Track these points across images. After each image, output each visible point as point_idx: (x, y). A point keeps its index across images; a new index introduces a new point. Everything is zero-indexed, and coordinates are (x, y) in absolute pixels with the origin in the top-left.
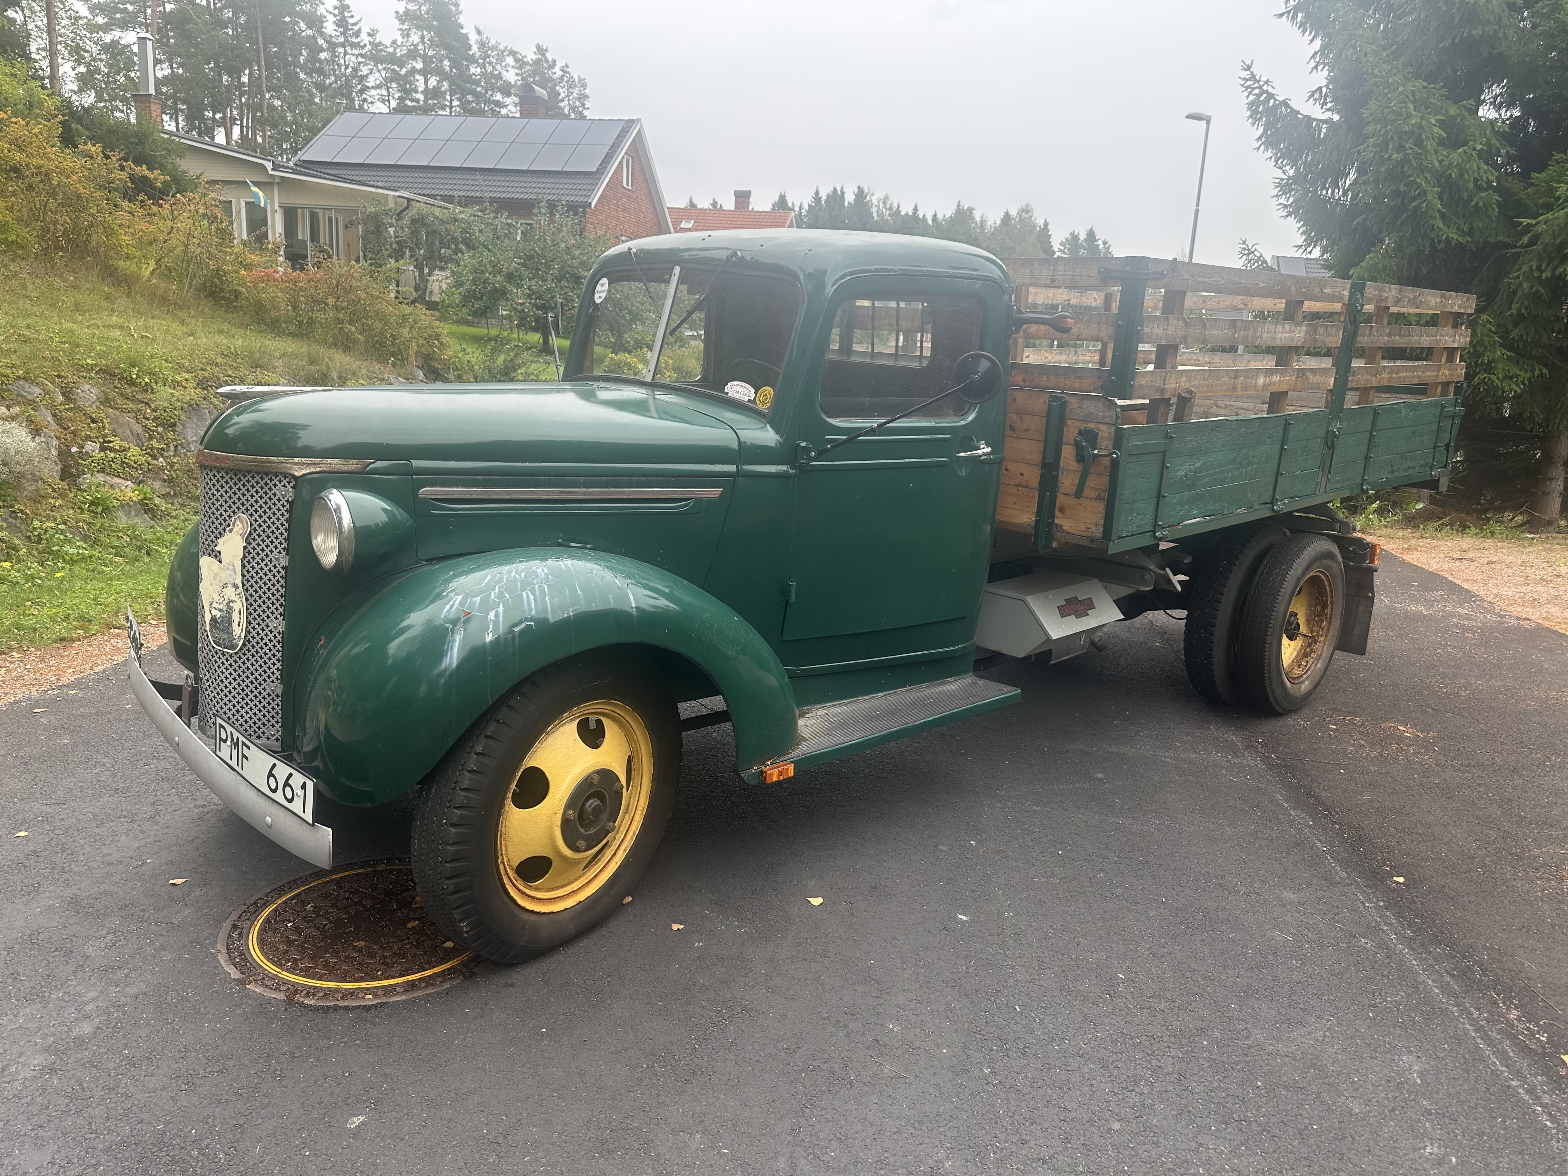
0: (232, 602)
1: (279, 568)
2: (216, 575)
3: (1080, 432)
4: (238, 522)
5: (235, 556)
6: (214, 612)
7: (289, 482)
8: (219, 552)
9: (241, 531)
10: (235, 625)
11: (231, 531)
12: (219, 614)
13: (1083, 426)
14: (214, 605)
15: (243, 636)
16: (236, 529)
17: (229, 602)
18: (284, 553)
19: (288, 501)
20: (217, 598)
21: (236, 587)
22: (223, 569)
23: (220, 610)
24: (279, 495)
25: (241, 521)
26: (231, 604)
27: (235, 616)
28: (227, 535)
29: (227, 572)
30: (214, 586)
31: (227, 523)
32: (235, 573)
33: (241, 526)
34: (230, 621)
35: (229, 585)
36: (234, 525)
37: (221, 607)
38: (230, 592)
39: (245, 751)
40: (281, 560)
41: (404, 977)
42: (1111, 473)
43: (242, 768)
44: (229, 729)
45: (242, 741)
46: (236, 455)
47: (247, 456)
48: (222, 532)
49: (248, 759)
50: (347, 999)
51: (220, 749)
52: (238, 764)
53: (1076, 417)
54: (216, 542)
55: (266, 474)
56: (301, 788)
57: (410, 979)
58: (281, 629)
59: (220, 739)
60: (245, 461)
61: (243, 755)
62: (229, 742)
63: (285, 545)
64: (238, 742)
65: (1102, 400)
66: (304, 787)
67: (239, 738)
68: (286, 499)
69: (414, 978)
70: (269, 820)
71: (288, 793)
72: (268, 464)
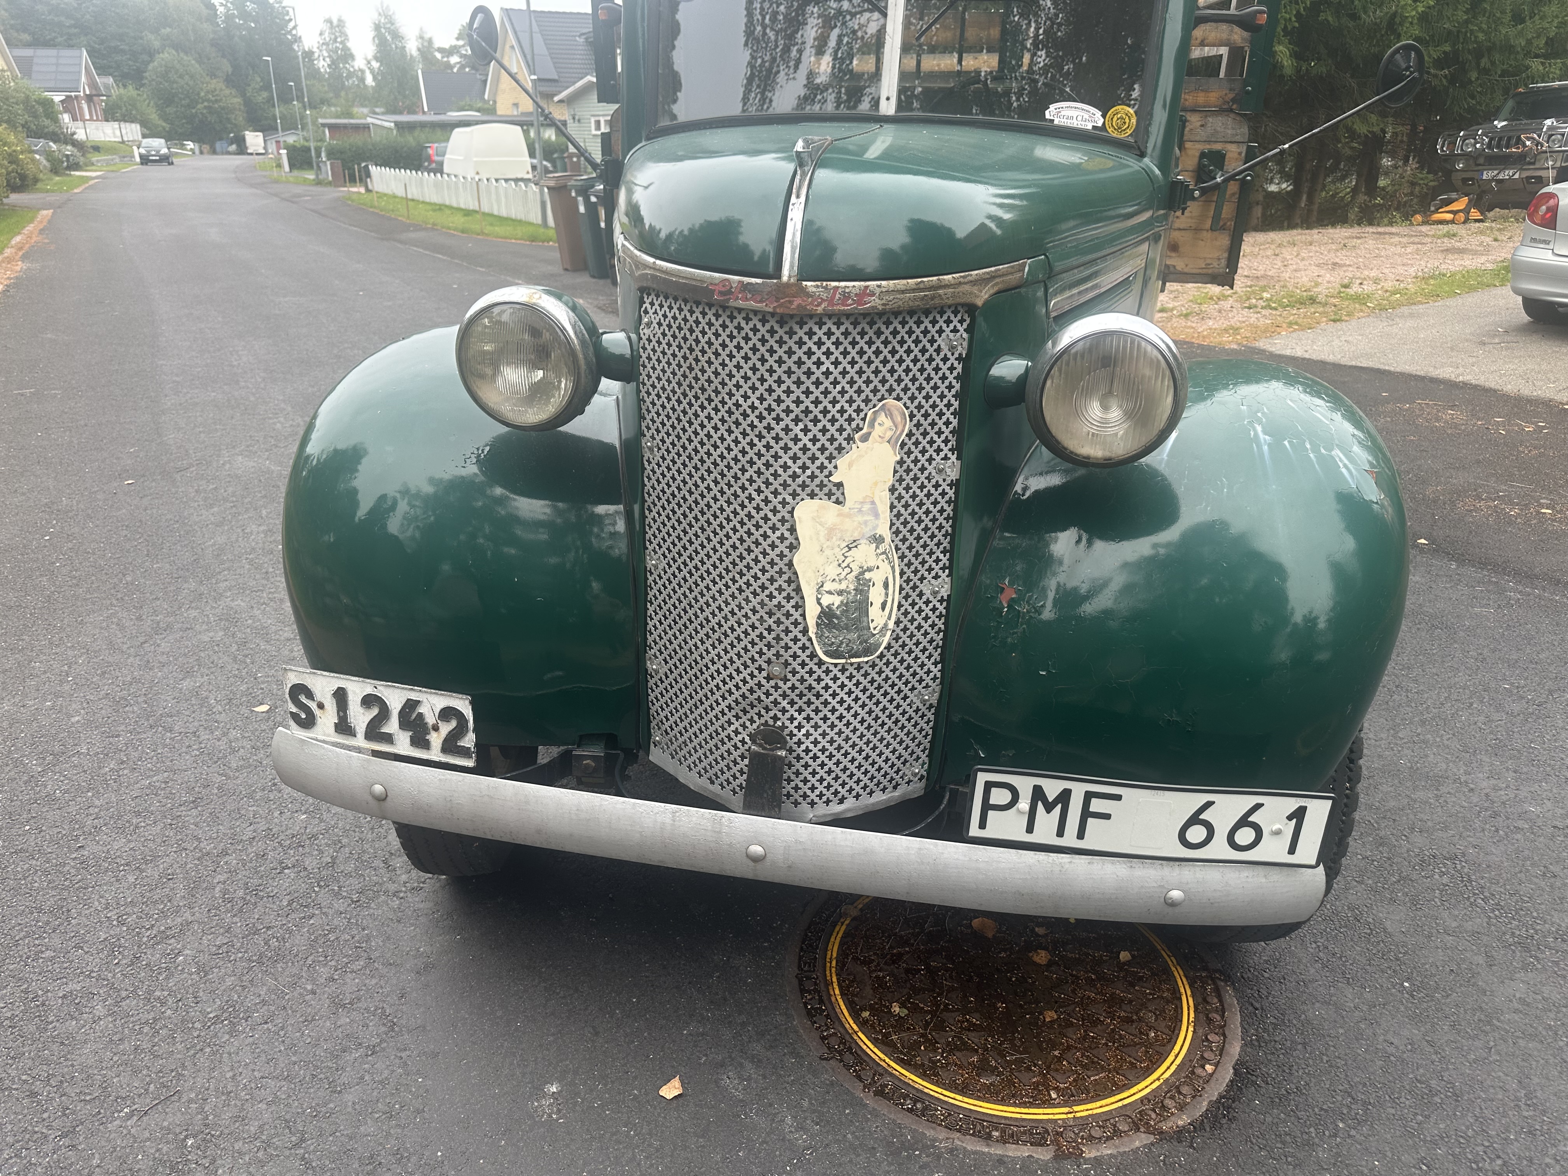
0: (870, 570)
1: (944, 486)
2: (831, 531)
3: (1203, 155)
4: (882, 418)
6: (826, 600)
8: (840, 485)
9: (889, 434)
10: (874, 612)
11: (865, 439)
12: (837, 600)
13: (1206, 147)
14: (827, 587)
15: (891, 625)
16: (878, 430)
17: (862, 573)
18: (954, 458)
19: (959, 359)
20: (832, 571)
21: (878, 540)
22: (849, 516)
23: (840, 593)
24: (945, 350)
25: (889, 414)
26: (867, 575)
27: (876, 595)
29: (860, 518)
30: (828, 552)
32: (877, 515)
33: (888, 423)
34: (863, 605)
35: (863, 541)
36: (872, 425)
37: (843, 586)
38: (865, 554)
39: (1096, 805)
40: (948, 471)
41: (1181, 1021)
42: (1239, 198)
43: (1081, 835)
44: (1025, 784)
45: (1087, 792)
46: (884, 283)
47: (904, 281)
48: (844, 444)
49: (1107, 817)
50: (1203, 1088)
51: (982, 825)
52: (1060, 833)
53: (1198, 138)
54: (830, 467)
55: (927, 313)
56: (1290, 818)
57: (1191, 1019)
58: (945, 592)
59: (987, 807)
60: (903, 292)
61: (1086, 814)
62: (1024, 805)
63: (953, 443)
64: (1064, 797)
65: (1232, 115)
66: (1299, 815)
67: (1070, 791)
68: (956, 355)
69: (1192, 1015)
70: (1176, 894)
71: (1245, 836)
72: (941, 292)
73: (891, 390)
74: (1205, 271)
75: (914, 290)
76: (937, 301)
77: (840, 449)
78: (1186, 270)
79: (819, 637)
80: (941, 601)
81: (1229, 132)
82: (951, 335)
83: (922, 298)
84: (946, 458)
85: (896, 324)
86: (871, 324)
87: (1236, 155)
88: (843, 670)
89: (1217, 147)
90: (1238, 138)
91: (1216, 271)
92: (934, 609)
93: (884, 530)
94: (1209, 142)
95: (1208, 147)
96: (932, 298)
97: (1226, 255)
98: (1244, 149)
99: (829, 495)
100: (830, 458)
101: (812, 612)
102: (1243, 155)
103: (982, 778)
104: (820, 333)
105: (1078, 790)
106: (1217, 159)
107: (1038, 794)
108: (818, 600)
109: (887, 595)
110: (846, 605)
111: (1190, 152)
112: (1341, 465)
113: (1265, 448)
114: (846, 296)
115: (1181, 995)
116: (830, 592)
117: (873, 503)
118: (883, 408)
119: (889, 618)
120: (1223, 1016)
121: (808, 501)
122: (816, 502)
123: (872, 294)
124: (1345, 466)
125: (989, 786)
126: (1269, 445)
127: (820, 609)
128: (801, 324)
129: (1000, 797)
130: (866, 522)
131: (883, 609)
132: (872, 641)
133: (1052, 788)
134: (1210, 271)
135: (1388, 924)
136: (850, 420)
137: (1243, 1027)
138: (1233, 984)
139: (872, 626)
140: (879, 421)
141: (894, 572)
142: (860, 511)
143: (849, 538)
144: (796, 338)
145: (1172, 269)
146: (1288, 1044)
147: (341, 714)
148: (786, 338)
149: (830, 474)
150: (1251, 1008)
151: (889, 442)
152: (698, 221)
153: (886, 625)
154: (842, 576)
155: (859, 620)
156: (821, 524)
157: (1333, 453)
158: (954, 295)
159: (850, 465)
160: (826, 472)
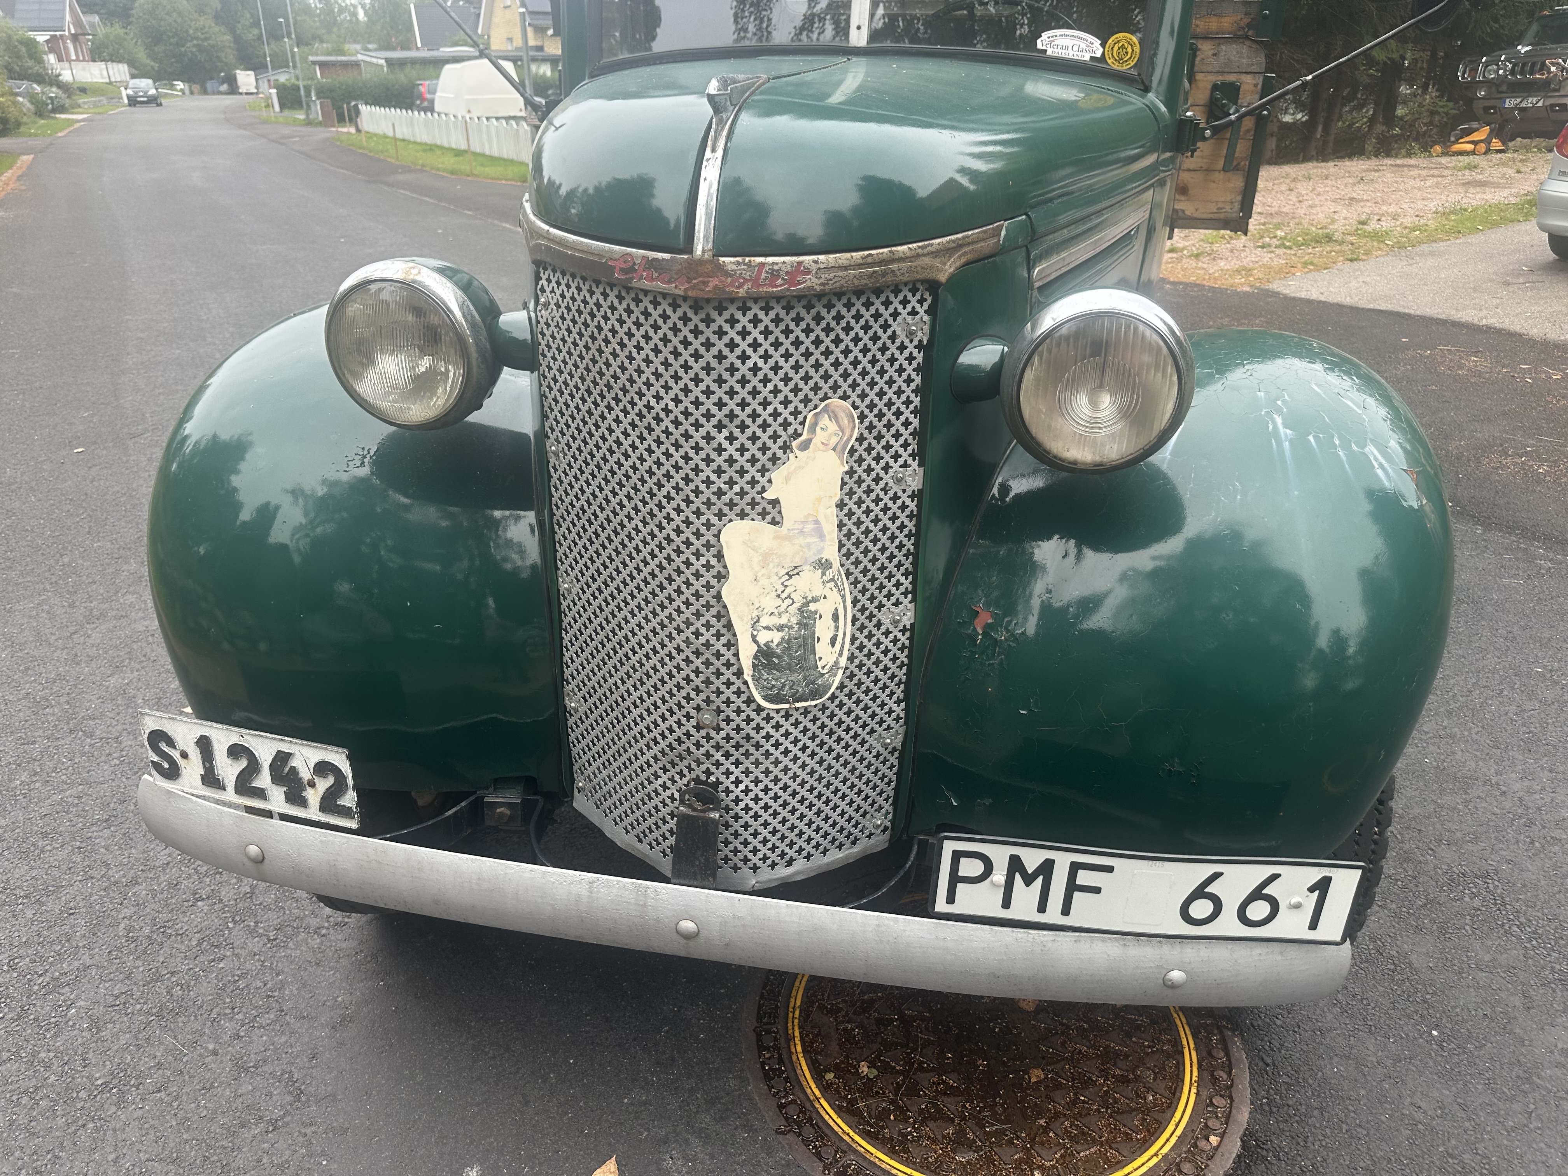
0: (815, 600)
1: (904, 498)
3: (1215, 87)
4: (825, 421)
5: (819, 499)
6: (763, 637)
7: (921, 302)
8: (775, 502)
9: (834, 440)
11: (805, 446)
12: (776, 637)
13: (1219, 79)
14: (764, 622)
15: (843, 662)
16: (820, 436)
17: (807, 604)
18: (915, 464)
19: (919, 347)
20: (770, 603)
21: (824, 565)
22: (787, 538)
23: (780, 628)
24: (902, 337)
25: (835, 417)
26: (812, 607)
27: (823, 629)
28: (795, 461)
29: (801, 541)
30: (764, 581)
31: (791, 430)
32: (822, 536)
33: (832, 427)
34: (808, 642)
36: (813, 430)
37: (784, 620)
39: (1084, 878)
40: (909, 480)
41: (1183, 1081)
42: (1255, 135)
43: (1066, 911)
44: (1000, 854)
45: (1073, 864)
46: (822, 257)
47: (848, 255)
48: (780, 453)
49: (1097, 890)
50: (1207, 1166)
51: (951, 899)
52: (1042, 907)
53: (1209, 69)
54: (763, 481)
55: (878, 292)
56: (1311, 890)
57: (1194, 1078)
58: (908, 620)
59: (955, 879)
60: (846, 268)
61: (1072, 887)
62: (999, 877)
63: (913, 446)
64: (1047, 868)
65: (1248, 43)
66: (1322, 887)
67: (1053, 861)
68: (916, 342)
69: (1195, 1073)
70: (1176, 975)
71: (1259, 910)
72: (894, 266)
73: (835, 387)
74: (1216, 216)
75: (859, 266)
76: (889, 278)
77: (774, 459)
78: (1196, 215)
79: (757, 679)
80: (904, 631)
81: (1245, 61)
82: (909, 319)
83: (871, 275)
84: (905, 465)
85: (840, 307)
86: (809, 308)
87: (1252, 87)
88: (787, 716)
89: (1231, 78)
90: (1254, 68)
91: (1229, 215)
92: (895, 641)
93: (832, 553)
94: (1222, 73)
95: (1221, 78)
96: (884, 274)
97: (1239, 198)
98: (1260, 80)
99: (763, 514)
100: (763, 471)
101: (747, 652)
102: (1259, 87)
103: (949, 847)
104: (744, 321)
105: (1063, 861)
106: (1231, 91)
107: (1015, 864)
108: (754, 639)
109: (837, 628)
110: (788, 641)
111: (1201, 85)
112: (1376, 465)
113: (1287, 444)
114: (774, 274)
115: (1183, 1048)
116: (767, 628)
117: (817, 522)
118: (826, 409)
119: (840, 655)
120: (1230, 1074)
121: (737, 523)
122: (747, 522)
123: (808, 272)
124: (1381, 466)
125: (957, 856)
126: (1291, 441)
127: (756, 648)
128: (721, 309)
129: (970, 868)
130: (808, 546)
131: (833, 644)
132: (820, 681)
133: (1032, 858)
134: (1222, 216)
135: (1414, 958)
136: (786, 424)
137: (1252, 1088)
138: (1241, 1034)
139: (820, 664)
140: (821, 424)
141: (844, 602)
142: (801, 532)
143: (789, 565)
144: (714, 327)
145: (1180, 214)
146: (1303, 1109)
147: (207, 765)
148: (702, 326)
149: (764, 490)
150: (1261, 1064)
151: (834, 449)
152: (605, 179)
153: (836, 663)
154: (782, 609)
155: (804, 658)
156: (755, 549)
157: (1366, 450)
158: (910, 270)
159: (787, 479)
160: (758, 487)
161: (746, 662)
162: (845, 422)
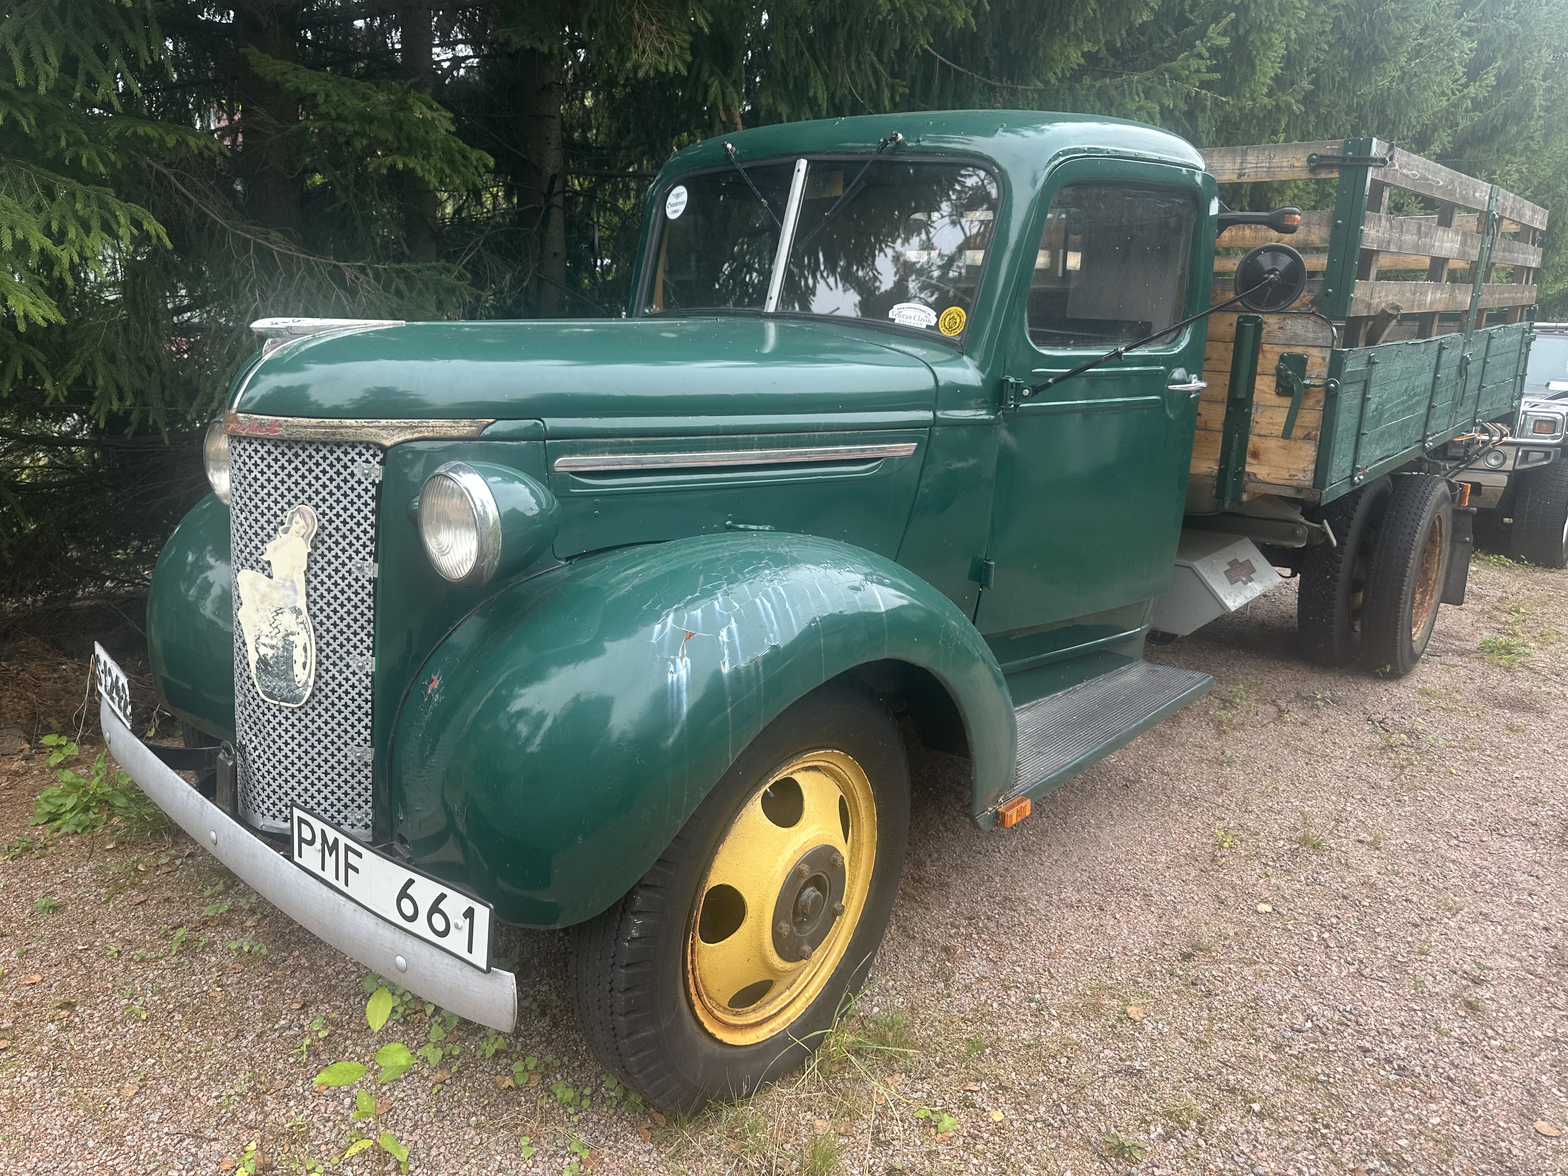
0: (292, 634)
1: (363, 581)
2: (264, 596)
3: (1282, 358)
4: (297, 518)
6: (263, 650)
7: (374, 456)
8: (269, 563)
9: (303, 531)
10: (297, 668)
11: (286, 531)
13: (1285, 351)
14: (263, 640)
15: (311, 682)
16: (294, 527)
17: (287, 635)
19: (373, 483)
20: (266, 629)
21: (298, 612)
22: (275, 588)
23: (272, 647)
24: (358, 475)
26: (291, 638)
27: (298, 655)
28: (280, 538)
29: (283, 591)
30: (262, 613)
32: (295, 592)
33: (302, 522)
34: (289, 662)
35: (287, 610)
36: (290, 522)
37: (274, 642)
38: (288, 621)
39: (351, 858)
40: (366, 569)
42: (1325, 406)
43: (346, 882)
44: (317, 827)
45: (345, 845)
46: (290, 419)
47: (307, 420)
48: (272, 533)
49: (357, 870)
51: (300, 853)
52: (338, 876)
53: (1275, 341)
55: (338, 445)
56: (465, 916)
58: (370, 668)
59: (301, 839)
60: (305, 427)
61: (347, 864)
62: (318, 844)
63: (371, 547)
64: (336, 845)
65: (1313, 318)
66: (470, 915)
67: (338, 840)
68: (370, 480)
70: (401, 960)
72: (342, 430)
74: (1288, 483)
75: (315, 427)
77: (269, 536)
78: (1268, 480)
80: (367, 675)
81: (1311, 335)
82: (364, 465)
84: (364, 559)
86: (290, 448)
87: (1320, 360)
89: (1298, 350)
90: (1319, 342)
91: (1301, 483)
92: (360, 681)
94: (1289, 345)
95: (1288, 350)
97: (1312, 467)
98: (1328, 354)
99: (263, 569)
100: (263, 542)
102: (1327, 360)
103: (296, 813)
105: (342, 841)
106: (1298, 363)
107: (322, 836)
110: (277, 657)
111: (1269, 356)
114: (261, 425)
117: (292, 581)
122: (254, 572)
123: (280, 426)
124: (664, 624)
125: (300, 821)
128: (239, 442)
129: (306, 832)
130: (288, 596)
132: (297, 692)
133: (330, 835)
134: (1295, 483)
139: (297, 679)
140: (295, 520)
142: (283, 586)
143: (278, 606)
144: (237, 451)
145: (1252, 477)
149: (263, 554)
153: (307, 682)
155: (286, 672)
156: (257, 590)
159: (275, 550)
160: (259, 552)
161: (253, 665)
162: (309, 521)
